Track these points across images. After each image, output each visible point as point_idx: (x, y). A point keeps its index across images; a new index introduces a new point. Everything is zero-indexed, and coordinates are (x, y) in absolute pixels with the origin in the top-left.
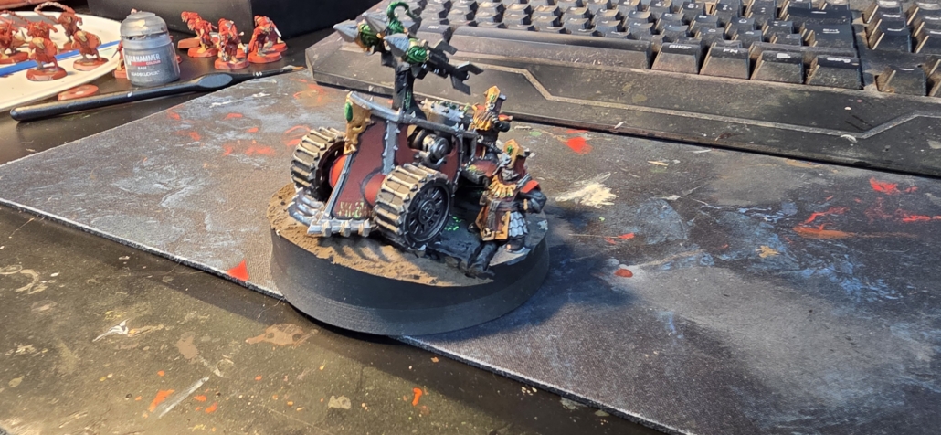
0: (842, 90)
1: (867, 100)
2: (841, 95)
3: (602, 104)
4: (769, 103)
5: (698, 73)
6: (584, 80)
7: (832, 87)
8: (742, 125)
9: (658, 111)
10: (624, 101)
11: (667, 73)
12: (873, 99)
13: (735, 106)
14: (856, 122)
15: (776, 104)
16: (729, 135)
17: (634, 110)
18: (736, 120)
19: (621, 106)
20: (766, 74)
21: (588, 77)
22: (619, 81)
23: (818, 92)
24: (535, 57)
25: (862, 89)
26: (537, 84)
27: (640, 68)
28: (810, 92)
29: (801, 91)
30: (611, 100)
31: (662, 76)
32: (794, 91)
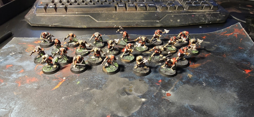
0: (153, 11)
1: (158, 13)
2: (154, 12)
5: (126, 11)
6: (103, 16)
7: (152, 11)
8: (139, 22)
9: (122, 21)
10: (114, 20)
11: (120, 12)
12: (159, 12)
13: (136, 18)
14: (158, 18)
15: (143, 16)
16: (137, 25)
17: (117, 22)
18: (137, 21)
20: (139, 10)
21: (104, 15)
22: (111, 15)
23: (150, 12)
25: (157, 10)
26: (93, 18)
27: (114, 11)
29: (147, 13)
30: (111, 20)
31: (120, 13)
32: (146, 13)
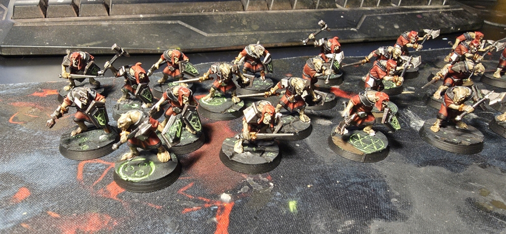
3: (239, 34)
4: (312, 20)
5: (269, 10)
9: (270, 32)
10: (250, 30)
13: (300, 23)
14: (350, 22)
15: (315, 19)
19: (250, 33)
20: (299, 7)
23: (324, 12)
24: (176, 12)
26: (192, 28)
27: (240, 11)
28: (323, 12)
30: (242, 30)
